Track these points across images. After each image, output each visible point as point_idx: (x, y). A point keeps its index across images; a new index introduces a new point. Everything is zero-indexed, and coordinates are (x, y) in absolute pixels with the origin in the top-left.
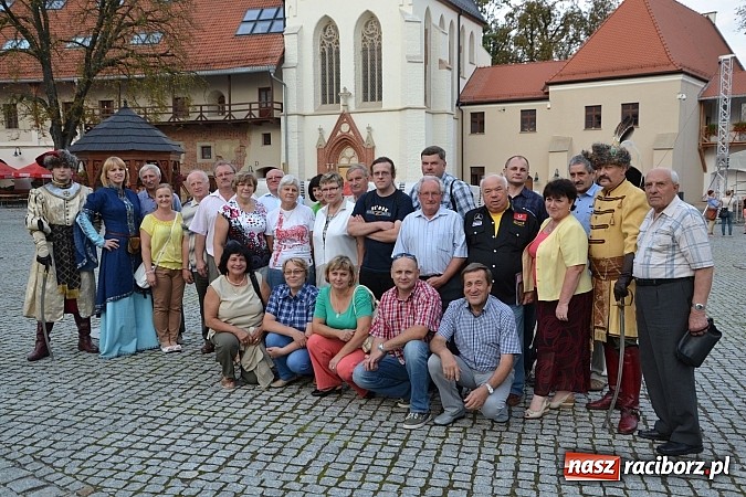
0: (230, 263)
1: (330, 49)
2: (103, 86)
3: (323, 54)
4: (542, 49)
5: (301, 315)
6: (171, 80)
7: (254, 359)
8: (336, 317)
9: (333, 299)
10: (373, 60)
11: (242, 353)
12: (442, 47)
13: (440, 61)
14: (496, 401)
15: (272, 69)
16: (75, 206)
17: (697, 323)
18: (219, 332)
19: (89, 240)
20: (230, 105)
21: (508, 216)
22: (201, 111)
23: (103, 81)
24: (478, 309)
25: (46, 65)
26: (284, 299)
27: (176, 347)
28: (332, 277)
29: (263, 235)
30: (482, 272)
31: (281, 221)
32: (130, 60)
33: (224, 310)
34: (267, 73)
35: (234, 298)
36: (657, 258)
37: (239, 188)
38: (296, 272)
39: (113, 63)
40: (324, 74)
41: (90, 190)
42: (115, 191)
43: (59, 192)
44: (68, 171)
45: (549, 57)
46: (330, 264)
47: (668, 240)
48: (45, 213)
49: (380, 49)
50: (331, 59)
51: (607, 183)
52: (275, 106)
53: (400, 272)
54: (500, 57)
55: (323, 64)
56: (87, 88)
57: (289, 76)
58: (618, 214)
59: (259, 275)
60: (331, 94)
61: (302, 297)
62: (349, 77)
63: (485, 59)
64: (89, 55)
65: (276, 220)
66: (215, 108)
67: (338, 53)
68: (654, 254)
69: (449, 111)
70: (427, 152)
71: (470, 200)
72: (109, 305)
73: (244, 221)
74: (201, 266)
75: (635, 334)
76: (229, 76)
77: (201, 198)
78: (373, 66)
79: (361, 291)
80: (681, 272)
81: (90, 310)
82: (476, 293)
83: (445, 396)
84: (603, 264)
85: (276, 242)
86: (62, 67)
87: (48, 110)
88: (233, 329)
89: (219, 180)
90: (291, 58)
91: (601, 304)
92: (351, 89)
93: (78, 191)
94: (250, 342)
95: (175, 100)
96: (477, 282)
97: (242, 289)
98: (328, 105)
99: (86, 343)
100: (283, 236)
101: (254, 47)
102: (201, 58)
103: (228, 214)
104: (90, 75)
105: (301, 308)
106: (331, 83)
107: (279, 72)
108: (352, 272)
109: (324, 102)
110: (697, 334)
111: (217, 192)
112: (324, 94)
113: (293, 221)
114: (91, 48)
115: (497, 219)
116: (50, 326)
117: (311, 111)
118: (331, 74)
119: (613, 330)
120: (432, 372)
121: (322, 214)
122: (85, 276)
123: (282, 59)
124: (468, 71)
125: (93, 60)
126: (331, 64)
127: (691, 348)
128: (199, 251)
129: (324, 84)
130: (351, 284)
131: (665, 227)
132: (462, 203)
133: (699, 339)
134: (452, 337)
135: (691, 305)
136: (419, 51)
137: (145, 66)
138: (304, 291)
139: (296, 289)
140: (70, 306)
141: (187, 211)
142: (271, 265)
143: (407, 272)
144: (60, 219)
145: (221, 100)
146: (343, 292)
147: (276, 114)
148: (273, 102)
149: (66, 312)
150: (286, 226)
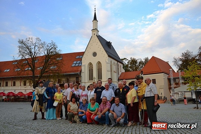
0: (73, 100)
1: (91, 69)
2: (44, 77)
3: (90, 70)
4: (135, 69)
5: (85, 109)
6: (58, 75)
7: (76, 118)
8: (92, 109)
9: (91, 105)
10: (100, 71)
11: (74, 117)
12: (114, 68)
13: (114, 71)
14: (122, 121)
15: (79, 73)
16: (43, 91)
17: (156, 104)
18: (70, 112)
19: (46, 97)
20: (70, 81)
21: (123, 89)
22: (64, 82)
23: (44, 76)
24: (118, 105)
25: (33, 72)
26: (82, 106)
27: (60, 119)
28: (91, 101)
29: (79, 95)
30: (118, 98)
31: (82, 93)
32: (50, 71)
33: (71, 108)
34: (78, 74)
35: (73, 106)
36: (148, 93)
37: (75, 87)
38: (85, 101)
39: (47, 72)
40: (90, 74)
41: (46, 88)
42: (51, 88)
43: (41, 88)
44: (43, 84)
45: (137, 70)
46: (91, 99)
47: (150, 90)
48: (38, 92)
49: (101, 69)
50: (91, 71)
51: (140, 82)
52: (79, 81)
53: (103, 100)
54: (127, 70)
55: (90, 72)
56: (41, 77)
57: (82, 74)
58: (142, 87)
59: (78, 102)
60: (91, 78)
61: (86, 106)
62: (95, 75)
63: (123, 71)
64: (42, 70)
65: (81, 93)
66: (67, 81)
67: (93, 70)
68: (148, 92)
69: (116, 81)
70: (109, 79)
71: (116, 87)
72: (48, 110)
73: (75, 92)
74: (66, 102)
75: (146, 109)
76: (70, 74)
77: (66, 89)
78: (100, 72)
79: (97, 104)
80: (152, 95)
81: (44, 111)
82: (117, 102)
83: (112, 121)
84: (140, 97)
85: (81, 97)
86: (36, 73)
87: (33, 81)
88: (73, 112)
89: (70, 86)
90: (83, 71)
91: (140, 104)
92: (95, 77)
93: (44, 88)
94: (75, 114)
95: (58, 79)
96: (118, 100)
97: (75, 104)
98: (91, 81)
99: (43, 118)
100: (82, 96)
101: (75, 69)
102: (64, 71)
103: (73, 91)
104: (42, 74)
105: (85, 108)
106: (91, 76)
107: (80, 74)
108: (95, 100)
109: (90, 80)
110: (156, 106)
111: (70, 88)
112: (90, 78)
113: (84, 93)
114: (43, 69)
115: (121, 90)
116: (37, 113)
117: (87, 82)
118: (91, 74)
119: (142, 108)
120: (109, 116)
121: (89, 91)
122: (44, 104)
123: (81, 71)
124: (120, 73)
125: (42, 71)
126: (91, 72)
127: (155, 109)
128: (65, 99)
129: (90, 76)
130: (95, 103)
131: (149, 88)
132: (115, 88)
133: (156, 107)
134: (113, 110)
135: (154, 101)
136: (109, 69)
137: (53, 73)
138: (86, 105)
139: (85, 104)
140: (41, 110)
141: (63, 91)
142: (80, 101)
143: (105, 100)
144: (40, 93)
145: (68, 79)
146: (93, 104)
147: (79, 82)
148: (79, 80)
149: (40, 111)
150: (83, 94)
